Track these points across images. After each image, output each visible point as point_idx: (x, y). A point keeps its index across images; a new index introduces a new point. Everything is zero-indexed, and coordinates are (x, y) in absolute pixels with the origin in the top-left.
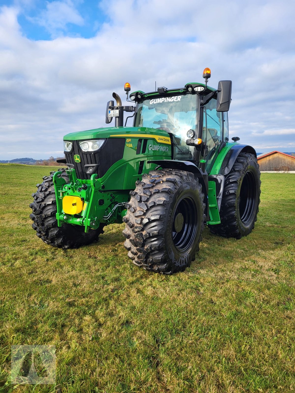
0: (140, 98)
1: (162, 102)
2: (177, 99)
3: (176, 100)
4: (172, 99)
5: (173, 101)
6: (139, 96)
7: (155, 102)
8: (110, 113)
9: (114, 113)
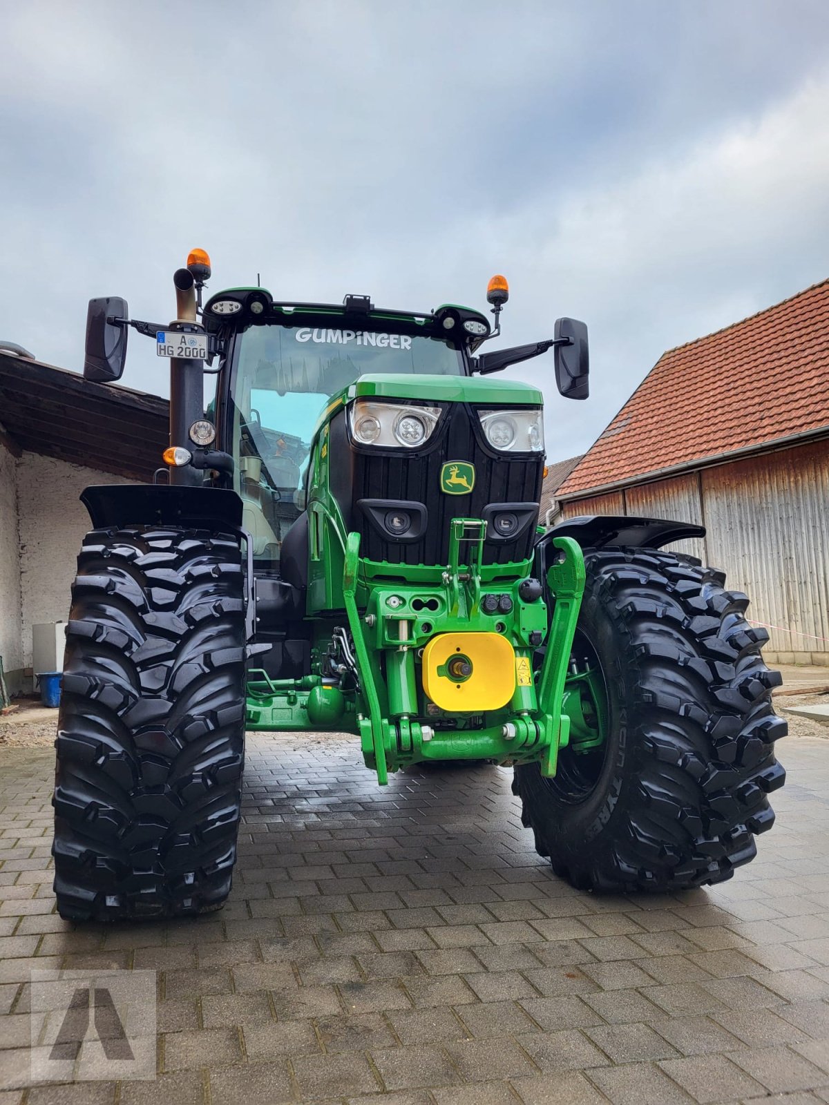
0: (259, 311)
1: (345, 342)
2: (399, 343)
3: (395, 344)
4: (383, 338)
5: (386, 345)
6: (257, 307)
7: (319, 337)
8: (164, 342)
9: (183, 346)
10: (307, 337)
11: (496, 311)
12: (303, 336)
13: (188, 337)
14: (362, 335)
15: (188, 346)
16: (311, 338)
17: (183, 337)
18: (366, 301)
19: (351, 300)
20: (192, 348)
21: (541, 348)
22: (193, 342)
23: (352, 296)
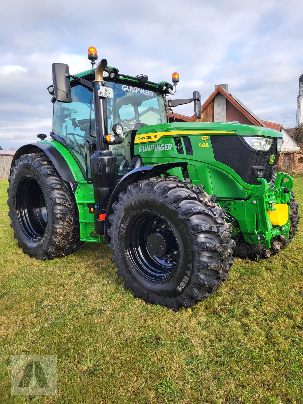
0: (112, 77)
1: (137, 92)
2: (150, 94)
4: (146, 92)
5: (147, 94)
6: (112, 75)
7: (129, 89)
8: (100, 90)
9: (106, 92)
10: (126, 89)
11: (175, 85)
12: (125, 88)
13: (107, 88)
14: (141, 90)
15: (107, 92)
16: (127, 89)
17: (106, 88)
18: (146, 78)
19: (143, 77)
20: (108, 93)
21: (190, 101)
22: (109, 91)
23: (143, 75)
